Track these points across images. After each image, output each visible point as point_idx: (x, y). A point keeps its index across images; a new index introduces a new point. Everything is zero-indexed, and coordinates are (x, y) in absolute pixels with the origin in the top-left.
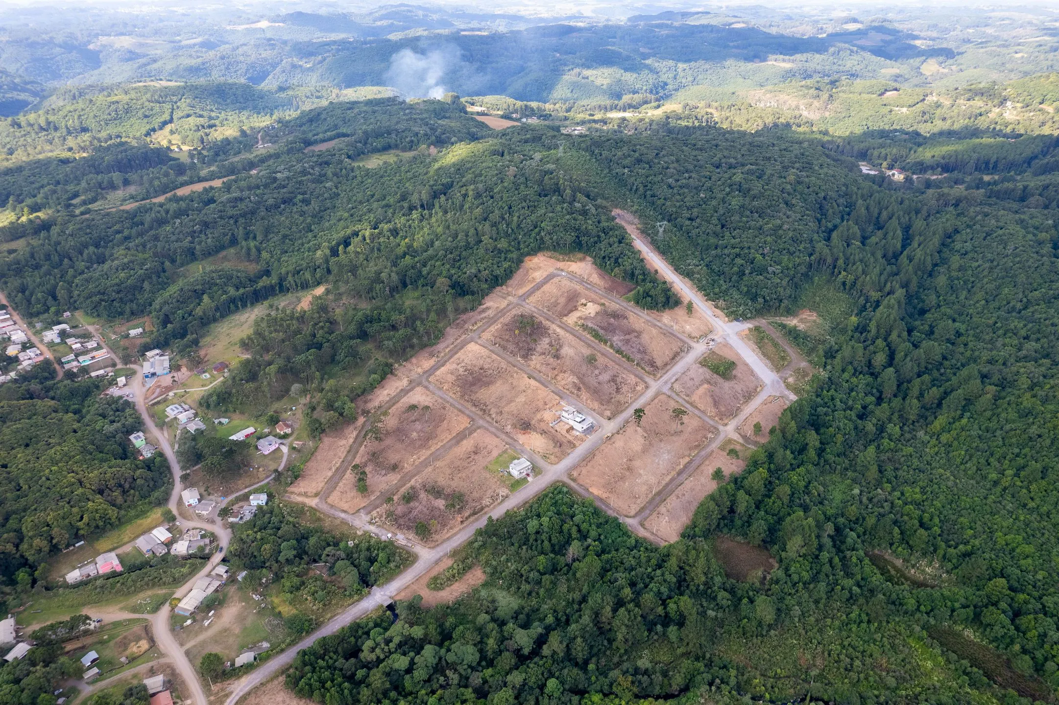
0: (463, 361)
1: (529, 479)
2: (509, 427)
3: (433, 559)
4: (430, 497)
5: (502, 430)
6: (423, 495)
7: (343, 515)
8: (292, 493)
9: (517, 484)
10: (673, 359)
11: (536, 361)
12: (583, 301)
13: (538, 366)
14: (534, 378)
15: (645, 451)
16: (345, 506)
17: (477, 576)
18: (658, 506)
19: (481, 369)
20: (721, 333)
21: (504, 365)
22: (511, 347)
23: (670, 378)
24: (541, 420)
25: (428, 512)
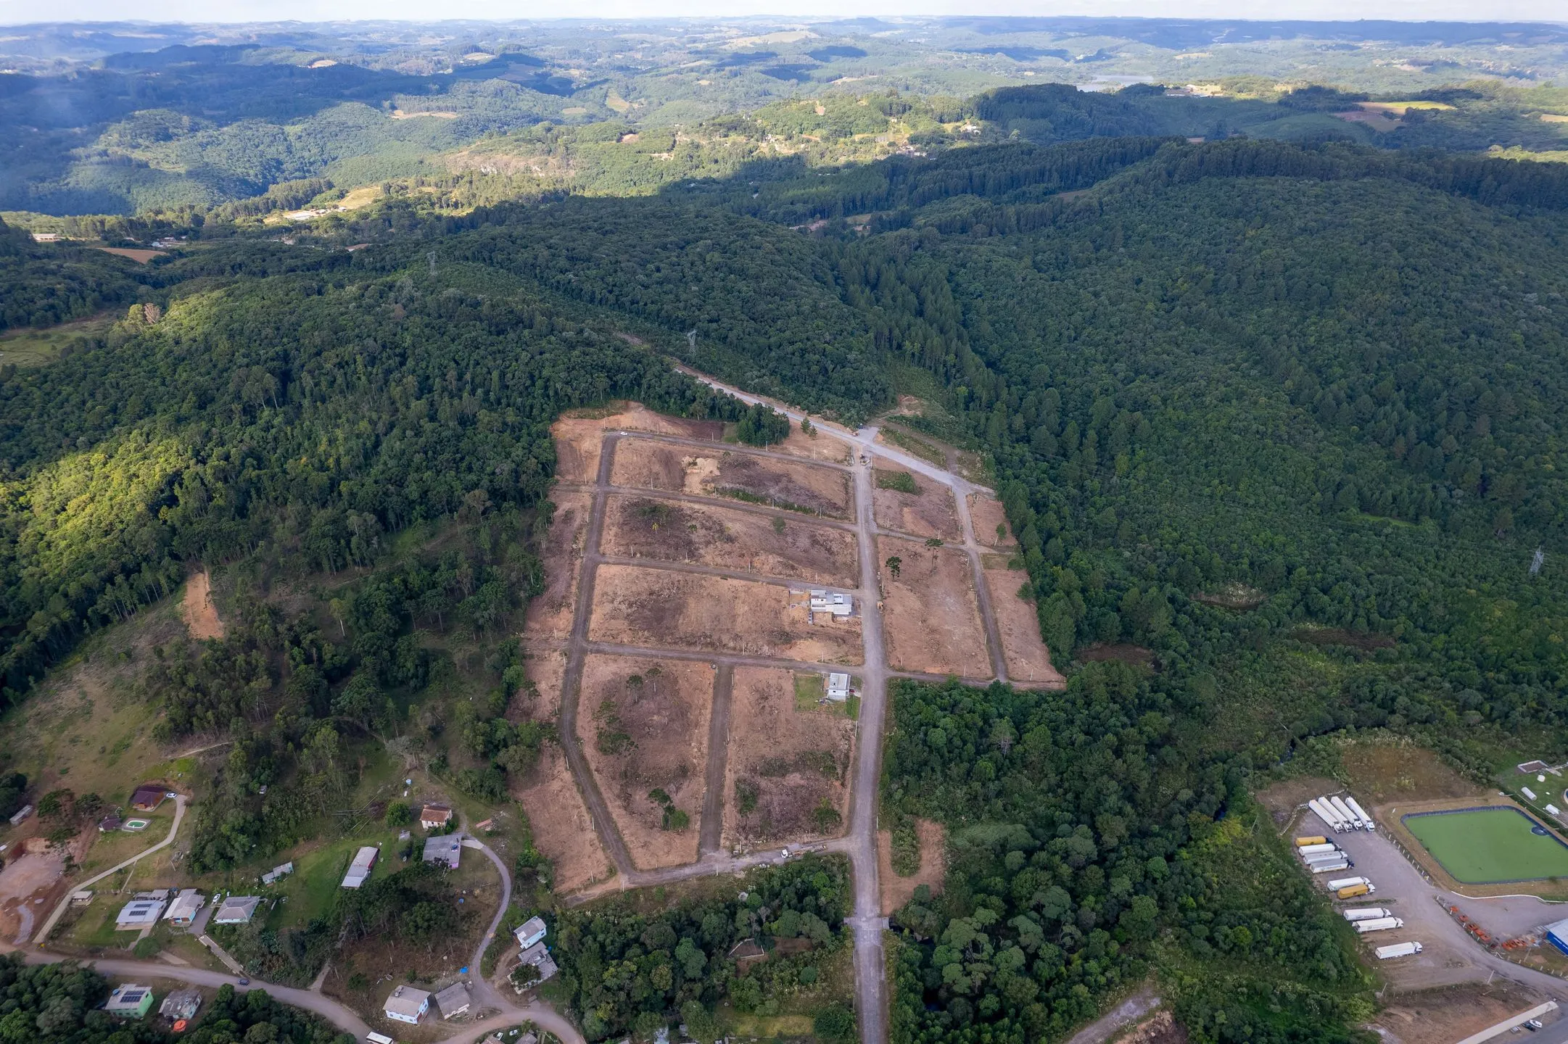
0: (615, 594)
1: (857, 694)
2: (766, 648)
3: (867, 844)
4: (774, 779)
5: (758, 656)
6: (763, 783)
7: (687, 871)
8: (572, 891)
9: (851, 707)
10: (847, 493)
11: (710, 555)
12: (687, 459)
13: (719, 560)
14: (731, 577)
15: (926, 604)
16: (674, 859)
17: (931, 831)
18: (1002, 654)
19: (651, 594)
20: (861, 447)
21: (677, 577)
22: (662, 550)
23: (867, 516)
24: (794, 623)
25: (791, 797)
